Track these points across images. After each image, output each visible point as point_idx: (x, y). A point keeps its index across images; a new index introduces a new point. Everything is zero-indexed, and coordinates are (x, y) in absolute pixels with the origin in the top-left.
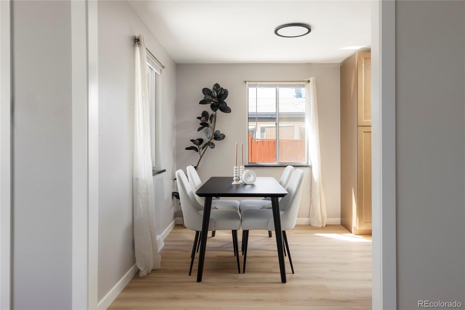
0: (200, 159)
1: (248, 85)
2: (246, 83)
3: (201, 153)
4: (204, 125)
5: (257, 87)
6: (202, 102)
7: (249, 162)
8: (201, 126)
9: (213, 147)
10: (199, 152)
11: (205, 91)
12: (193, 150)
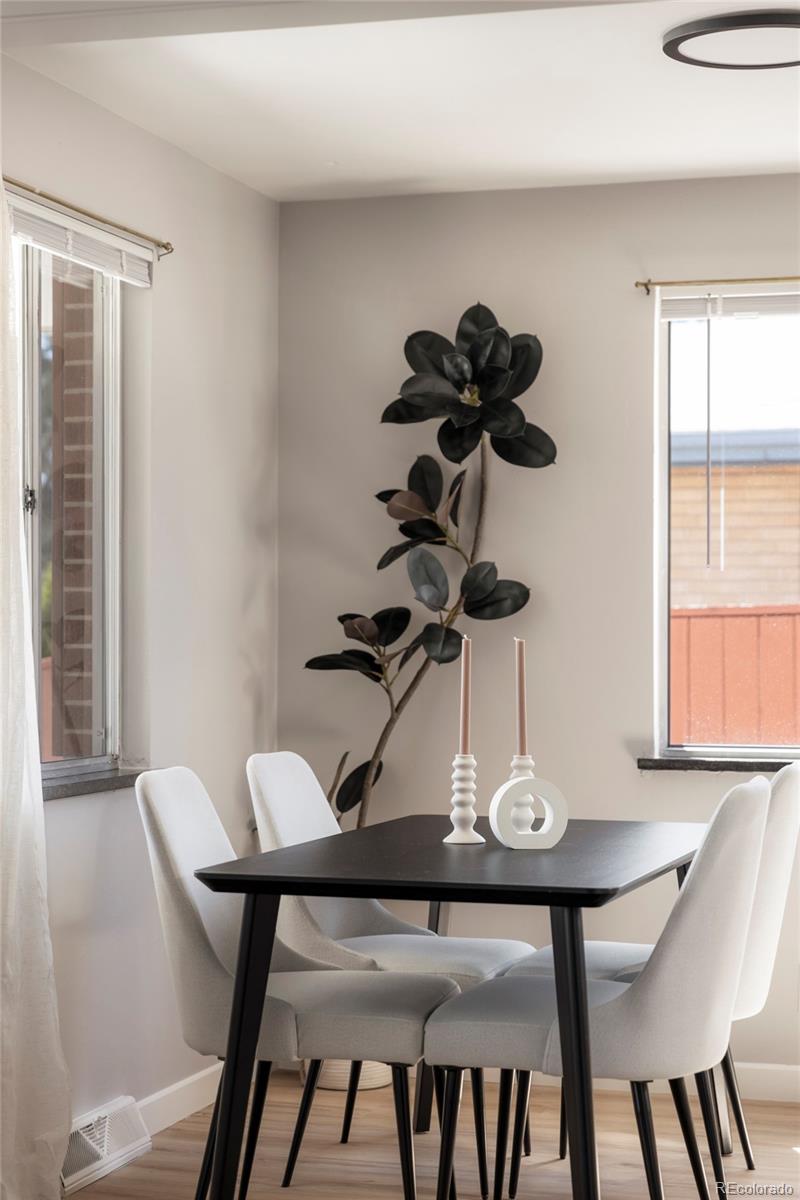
0: (391, 722)
1: (663, 301)
2: (648, 291)
3: (393, 689)
4: (420, 531)
5: (714, 312)
6: (400, 412)
7: (671, 743)
8: (405, 539)
9: (447, 653)
10: (383, 682)
11: (419, 349)
12: (356, 674)
